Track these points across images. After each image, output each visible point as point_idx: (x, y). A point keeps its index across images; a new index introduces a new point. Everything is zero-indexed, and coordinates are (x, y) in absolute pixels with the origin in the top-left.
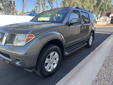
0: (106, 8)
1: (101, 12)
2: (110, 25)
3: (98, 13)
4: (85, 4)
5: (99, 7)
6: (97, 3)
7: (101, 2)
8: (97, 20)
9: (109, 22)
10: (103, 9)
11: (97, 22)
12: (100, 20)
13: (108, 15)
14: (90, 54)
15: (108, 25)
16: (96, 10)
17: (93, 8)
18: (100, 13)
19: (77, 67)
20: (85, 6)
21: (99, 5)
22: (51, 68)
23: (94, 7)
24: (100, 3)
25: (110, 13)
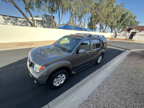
0: (129, 24)
1: (123, 26)
2: (128, 40)
3: (120, 28)
4: (109, 20)
5: (122, 22)
6: (121, 19)
7: (125, 18)
8: (118, 34)
9: (128, 37)
10: (125, 25)
11: (117, 36)
12: (120, 34)
13: (129, 30)
14: (95, 71)
15: (126, 39)
16: (119, 25)
17: (116, 23)
18: (122, 28)
19: (80, 83)
20: (109, 21)
21: (122, 21)
22: (59, 83)
23: (118, 22)
24: (123, 19)
25: (131, 29)
